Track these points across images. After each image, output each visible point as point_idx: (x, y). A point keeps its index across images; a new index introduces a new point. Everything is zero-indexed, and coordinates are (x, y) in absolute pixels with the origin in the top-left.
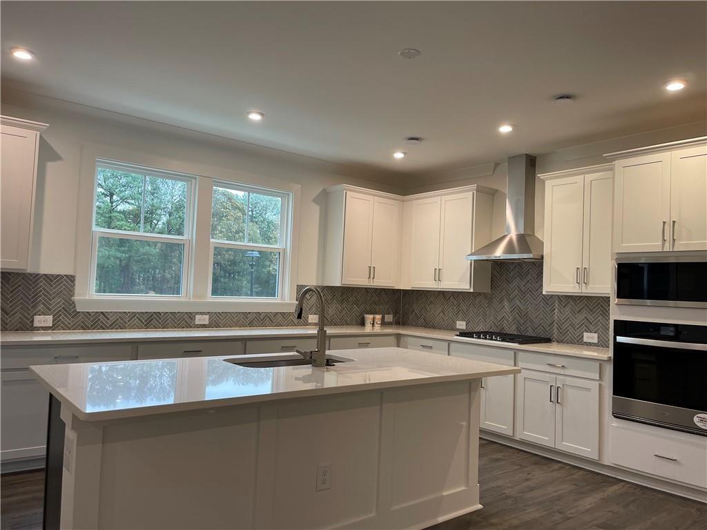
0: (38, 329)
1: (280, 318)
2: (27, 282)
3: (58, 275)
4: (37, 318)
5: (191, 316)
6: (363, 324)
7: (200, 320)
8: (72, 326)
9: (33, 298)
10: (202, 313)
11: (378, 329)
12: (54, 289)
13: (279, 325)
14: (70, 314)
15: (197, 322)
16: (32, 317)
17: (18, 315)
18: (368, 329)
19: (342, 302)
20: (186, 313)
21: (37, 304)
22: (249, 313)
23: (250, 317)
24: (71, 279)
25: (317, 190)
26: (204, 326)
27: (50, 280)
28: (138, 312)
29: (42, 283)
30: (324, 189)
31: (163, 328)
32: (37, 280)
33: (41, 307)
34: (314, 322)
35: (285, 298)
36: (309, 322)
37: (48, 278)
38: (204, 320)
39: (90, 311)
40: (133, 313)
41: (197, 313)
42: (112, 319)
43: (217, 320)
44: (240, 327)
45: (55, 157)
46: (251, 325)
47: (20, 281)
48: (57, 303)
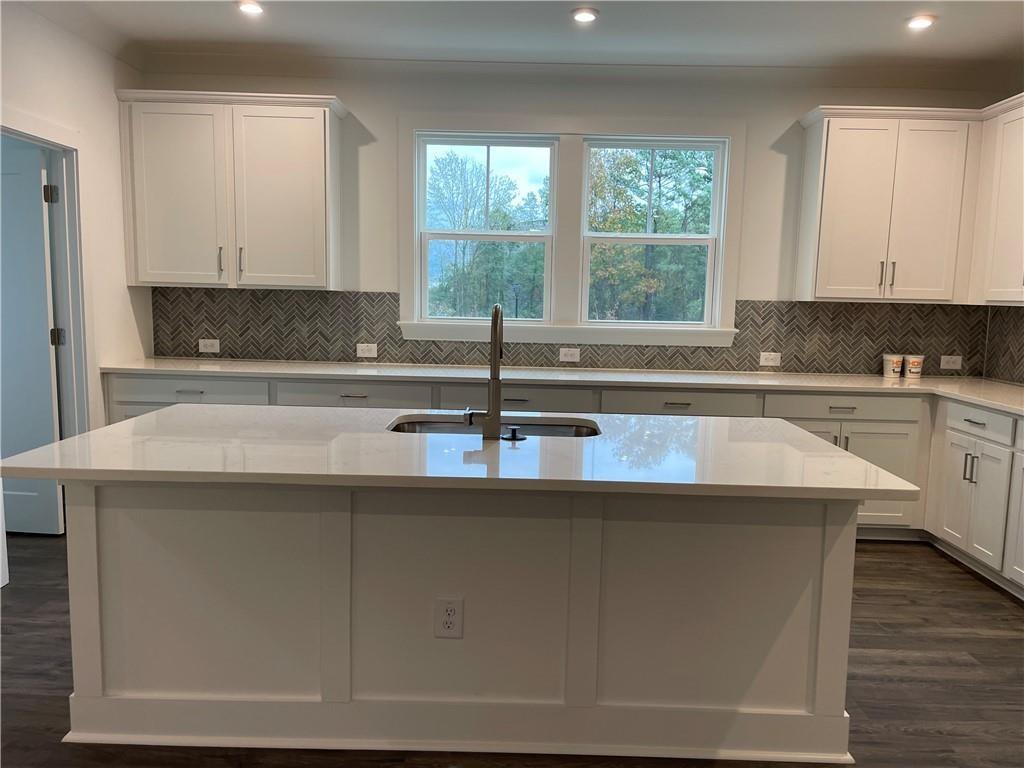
0: (362, 360)
1: (703, 357)
2: (347, 302)
3: (381, 293)
4: (360, 346)
5: (553, 349)
6: (880, 372)
7: (565, 355)
8: (399, 358)
9: (354, 321)
10: (569, 346)
11: (912, 382)
12: (377, 310)
13: (701, 367)
14: (397, 343)
15: (562, 358)
16: (355, 345)
17: (340, 343)
18: (890, 382)
19: (834, 330)
20: (546, 344)
21: (360, 328)
22: (647, 347)
23: (649, 354)
24: (395, 297)
25: (781, 126)
26: (573, 364)
27: (371, 299)
28: (479, 343)
29: (364, 303)
30: (798, 122)
31: (514, 365)
32: (358, 299)
33: (363, 333)
34: (771, 364)
35: (714, 322)
36: (761, 364)
37: (370, 297)
38: (574, 355)
39: (419, 339)
40: (473, 343)
41: (562, 345)
42: (447, 350)
43: (594, 355)
44: (632, 368)
45: (368, 138)
46: (650, 365)
47: (339, 301)
48: (381, 328)
